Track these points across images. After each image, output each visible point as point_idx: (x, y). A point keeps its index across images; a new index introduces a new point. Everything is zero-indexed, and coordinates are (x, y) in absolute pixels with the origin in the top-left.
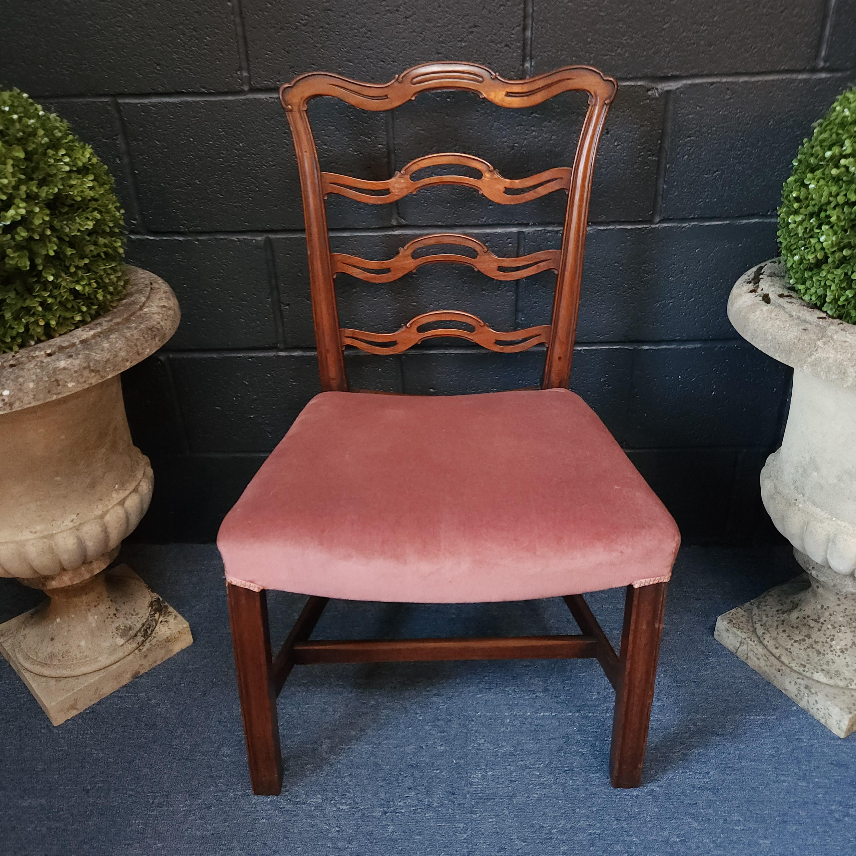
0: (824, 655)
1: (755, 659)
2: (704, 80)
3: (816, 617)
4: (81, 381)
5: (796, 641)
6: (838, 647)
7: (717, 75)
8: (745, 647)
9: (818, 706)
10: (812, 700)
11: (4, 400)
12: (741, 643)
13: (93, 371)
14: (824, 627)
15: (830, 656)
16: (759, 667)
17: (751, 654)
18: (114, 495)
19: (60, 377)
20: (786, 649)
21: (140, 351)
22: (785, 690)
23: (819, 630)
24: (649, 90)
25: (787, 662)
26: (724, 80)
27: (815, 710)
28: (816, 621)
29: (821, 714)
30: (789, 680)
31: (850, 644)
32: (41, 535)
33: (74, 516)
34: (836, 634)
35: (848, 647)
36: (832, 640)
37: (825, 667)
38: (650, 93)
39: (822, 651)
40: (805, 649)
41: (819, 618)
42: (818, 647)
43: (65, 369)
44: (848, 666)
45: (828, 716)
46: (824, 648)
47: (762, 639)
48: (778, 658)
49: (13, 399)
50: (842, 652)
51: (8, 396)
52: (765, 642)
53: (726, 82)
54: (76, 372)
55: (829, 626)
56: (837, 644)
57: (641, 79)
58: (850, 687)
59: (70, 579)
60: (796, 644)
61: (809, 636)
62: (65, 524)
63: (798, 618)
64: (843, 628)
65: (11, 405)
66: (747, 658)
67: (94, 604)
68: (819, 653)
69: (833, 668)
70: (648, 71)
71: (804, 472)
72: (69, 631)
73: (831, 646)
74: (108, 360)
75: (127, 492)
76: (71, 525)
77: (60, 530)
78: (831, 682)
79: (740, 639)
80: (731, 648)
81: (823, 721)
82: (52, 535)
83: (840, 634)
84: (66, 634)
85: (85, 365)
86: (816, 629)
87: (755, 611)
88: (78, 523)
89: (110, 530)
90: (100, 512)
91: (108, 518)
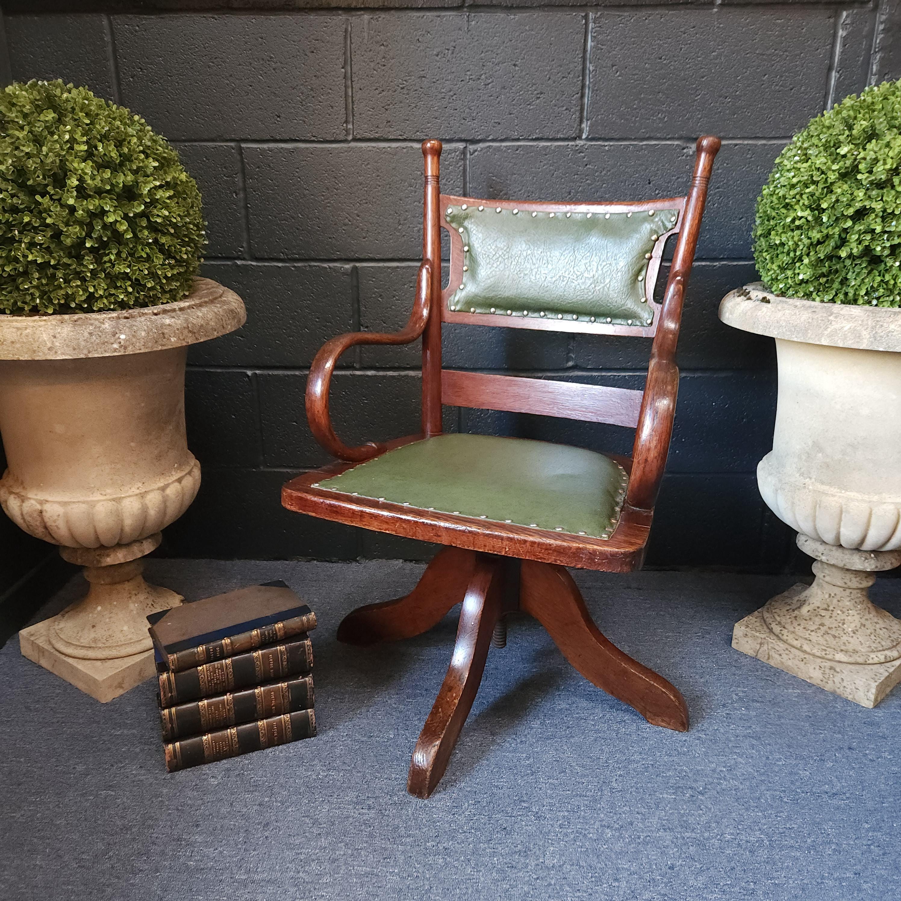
0: (839, 638)
1: (777, 656)
2: (730, 142)
3: (825, 606)
4: (181, 338)
5: (812, 631)
6: (850, 629)
7: (740, 138)
8: (765, 647)
9: (845, 684)
10: (837, 679)
11: (120, 343)
12: (761, 644)
13: (190, 331)
14: (835, 614)
15: (845, 638)
16: (782, 663)
17: (772, 653)
18: (173, 473)
19: (166, 331)
20: (806, 639)
21: (225, 326)
22: (811, 678)
23: (831, 617)
24: (684, 149)
25: (808, 650)
26: (746, 142)
27: (842, 688)
28: (826, 610)
29: (848, 691)
30: (813, 666)
31: (859, 626)
32: (111, 497)
33: (140, 485)
34: (846, 618)
35: (858, 628)
36: (844, 624)
37: (843, 648)
38: (685, 151)
39: (837, 635)
40: (822, 636)
41: (829, 606)
42: (833, 632)
43: (169, 325)
44: (862, 644)
45: (855, 690)
46: (838, 632)
47: (780, 635)
48: (800, 649)
49: (128, 343)
50: (854, 633)
51: (124, 340)
52: (785, 637)
53: (747, 144)
54: (178, 330)
55: (839, 612)
56: (849, 627)
57: (678, 139)
58: (868, 662)
59: (124, 556)
60: (813, 633)
61: (822, 625)
62: (132, 490)
63: (809, 611)
64: (850, 612)
65: (125, 348)
66: (769, 658)
67: (134, 592)
68: (835, 637)
69: (850, 647)
70: (684, 133)
71: (809, 457)
72: (110, 618)
73: (844, 630)
75: (183, 473)
76: (138, 492)
77: (127, 495)
78: (851, 660)
79: (759, 641)
80: (751, 653)
81: (850, 698)
82: (121, 498)
83: (849, 618)
84: (108, 620)
85: (185, 325)
86: (827, 617)
87: (766, 615)
88: (143, 491)
89: (168, 504)
90: (162, 485)
91: (168, 491)
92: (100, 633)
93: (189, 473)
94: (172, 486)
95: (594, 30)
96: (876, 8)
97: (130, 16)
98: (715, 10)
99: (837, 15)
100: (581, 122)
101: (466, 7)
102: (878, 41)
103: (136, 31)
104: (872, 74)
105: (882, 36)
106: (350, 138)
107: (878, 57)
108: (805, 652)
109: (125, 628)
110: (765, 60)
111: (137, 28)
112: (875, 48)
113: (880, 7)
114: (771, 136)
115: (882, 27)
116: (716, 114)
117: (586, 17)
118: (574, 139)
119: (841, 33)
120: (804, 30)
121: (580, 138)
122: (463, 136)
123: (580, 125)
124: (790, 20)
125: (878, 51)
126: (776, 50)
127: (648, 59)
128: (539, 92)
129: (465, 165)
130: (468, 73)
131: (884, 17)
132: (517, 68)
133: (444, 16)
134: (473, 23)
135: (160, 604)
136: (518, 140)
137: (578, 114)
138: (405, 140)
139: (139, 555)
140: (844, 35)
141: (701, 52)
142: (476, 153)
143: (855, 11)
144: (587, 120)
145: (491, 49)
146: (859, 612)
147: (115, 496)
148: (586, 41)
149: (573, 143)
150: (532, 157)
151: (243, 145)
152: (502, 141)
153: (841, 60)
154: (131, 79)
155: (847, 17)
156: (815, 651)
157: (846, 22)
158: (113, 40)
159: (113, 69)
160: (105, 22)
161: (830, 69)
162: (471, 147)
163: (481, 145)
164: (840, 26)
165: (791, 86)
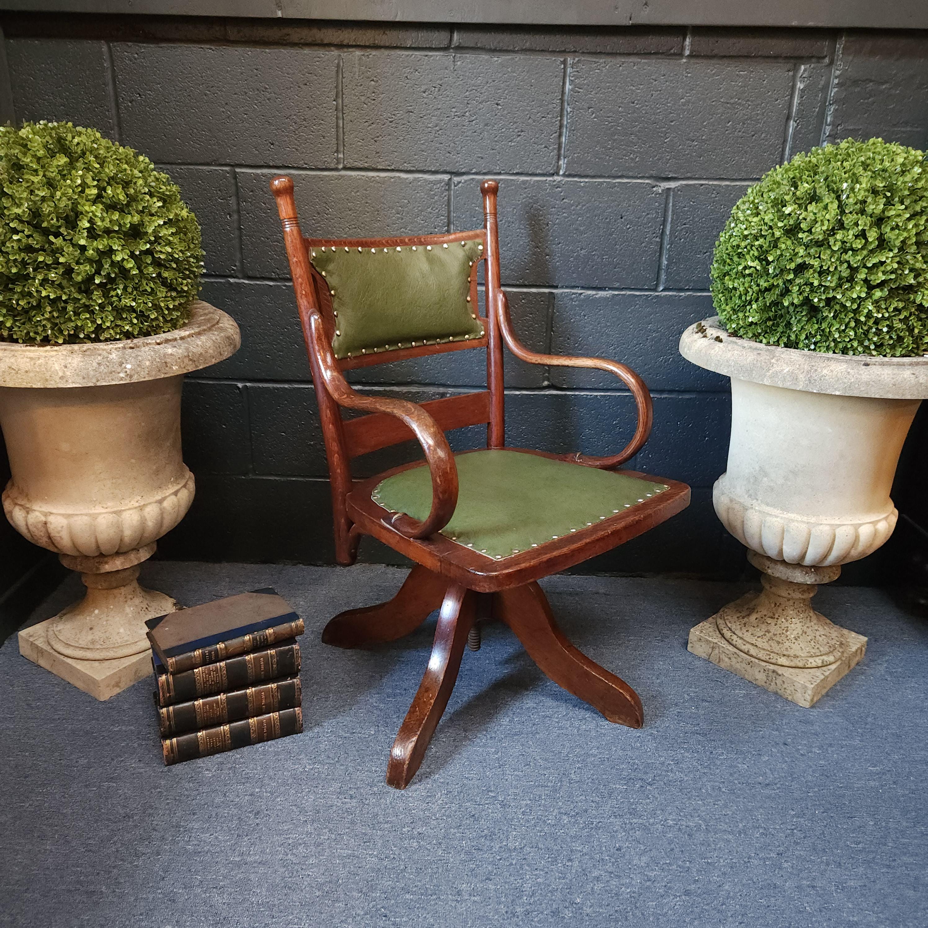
0: (782, 643)
1: (727, 659)
3: (771, 615)
4: (182, 366)
5: (758, 637)
6: (793, 636)
7: (705, 179)
8: (716, 651)
9: (785, 686)
10: (779, 682)
11: (126, 372)
12: (713, 648)
13: (191, 360)
14: (779, 622)
15: (787, 644)
16: (731, 666)
17: (723, 656)
18: (170, 486)
19: (168, 360)
20: (752, 644)
21: (222, 352)
22: (756, 679)
23: (776, 625)
24: (654, 187)
25: (754, 654)
26: (711, 183)
27: (783, 690)
28: (772, 618)
29: (788, 692)
30: (758, 670)
31: (800, 633)
32: (112, 510)
33: (139, 498)
34: (789, 625)
35: (799, 635)
36: (787, 631)
37: (785, 653)
38: (654, 189)
39: (780, 641)
40: (767, 642)
41: (774, 615)
42: (777, 638)
43: (171, 355)
44: (802, 649)
45: (794, 691)
46: (782, 638)
47: (730, 641)
48: (747, 653)
49: (133, 372)
50: (796, 639)
51: (130, 369)
52: (734, 643)
53: (712, 185)
54: (179, 358)
55: (783, 620)
56: (791, 634)
57: (648, 178)
58: (807, 666)
59: (122, 563)
60: (759, 639)
61: (768, 632)
62: (132, 503)
63: (756, 619)
64: (793, 620)
65: (131, 377)
66: (719, 662)
67: (130, 596)
68: (778, 643)
69: (791, 653)
70: (654, 173)
71: (756, 480)
72: (107, 621)
73: (787, 636)
74: (201, 354)
75: (180, 486)
76: (137, 505)
77: (127, 508)
78: (791, 664)
79: (712, 645)
80: (704, 655)
81: (790, 698)
82: (121, 511)
83: (792, 625)
84: (105, 623)
85: (186, 354)
86: (773, 624)
87: (720, 621)
88: (142, 504)
89: (165, 515)
90: (160, 498)
91: (166, 504)
92: (98, 634)
93: (185, 486)
94: (169, 499)
95: (572, 75)
96: (832, 63)
97: (130, 44)
98: (684, 60)
99: (796, 69)
100: (559, 159)
101: (453, 48)
102: (832, 95)
103: (135, 59)
104: (827, 125)
105: (836, 89)
106: (341, 166)
107: (832, 109)
108: (752, 656)
109: (122, 630)
110: (729, 108)
111: (136, 55)
112: (830, 101)
113: (835, 62)
114: (734, 177)
115: (836, 81)
116: (684, 155)
117: (564, 62)
118: (553, 175)
119: (800, 85)
120: (765, 82)
121: (558, 174)
122: (448, 169)
123: (558, 163)
124: (752, 72)
125: (833, 104)
126: (739, 99)
127: (622, 103)
128: (520, 130)
129: (449, 195)
130: (453, 110)
131: (838, 73)
132: (500, 107)
133: (431, 56)
134: (459, 63)
135: (153, 608)
136: (499, 174)
137: (556, 151)
138: (393, 170)
139: (136, 563)
140: (801, 88)
141: (670, 99)
142: (460, 185)
143: (812, 66)
144: (565, 158)
145: (475, 88)
146: (801, 620)
147: (115, 509)
148: (564, 83)
149: (551, 179)
150: (513, 190)
151: (238, 170)
152: (485, 174)
153: (798, 111)
154: (130, 104)
155: (805, 70)
156: (760, 656)
157: (804, 76)
158: (113, 66)
159: (112, 93)
160: (105, 49)
161: (788, 118)
162: (456, 179)
163: (465, 178)
164: (798, 79)
165: (753, 133)
